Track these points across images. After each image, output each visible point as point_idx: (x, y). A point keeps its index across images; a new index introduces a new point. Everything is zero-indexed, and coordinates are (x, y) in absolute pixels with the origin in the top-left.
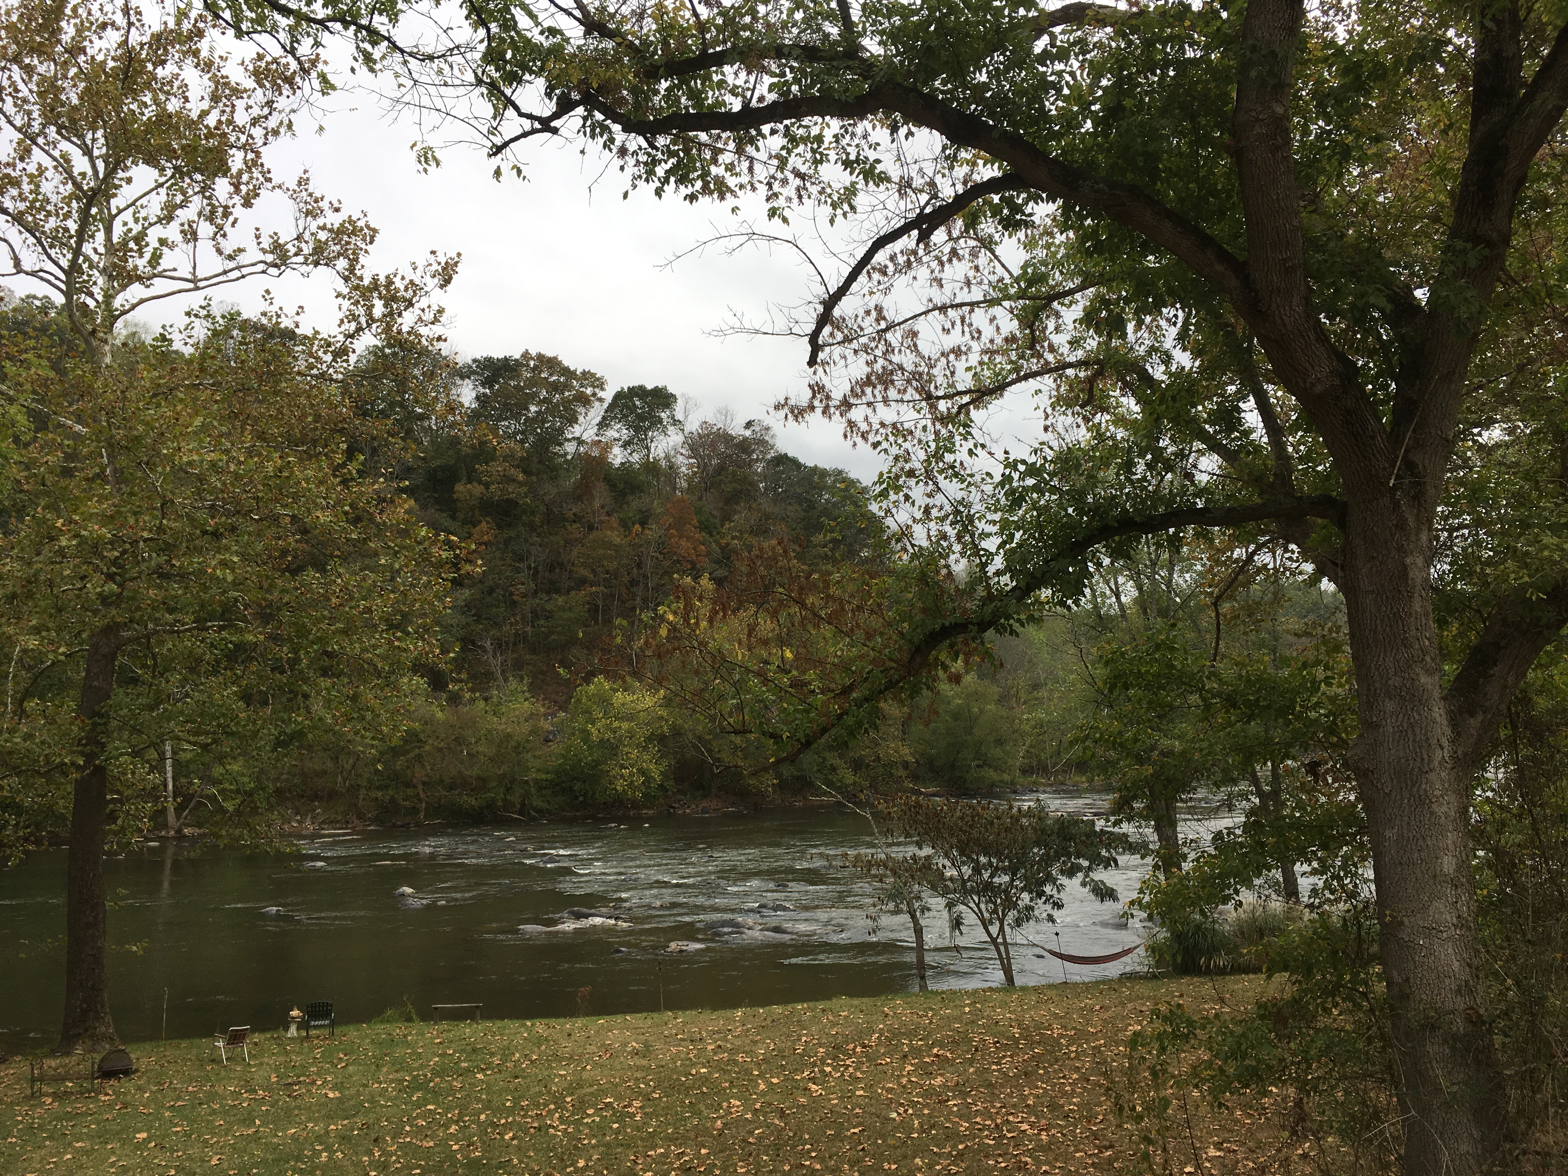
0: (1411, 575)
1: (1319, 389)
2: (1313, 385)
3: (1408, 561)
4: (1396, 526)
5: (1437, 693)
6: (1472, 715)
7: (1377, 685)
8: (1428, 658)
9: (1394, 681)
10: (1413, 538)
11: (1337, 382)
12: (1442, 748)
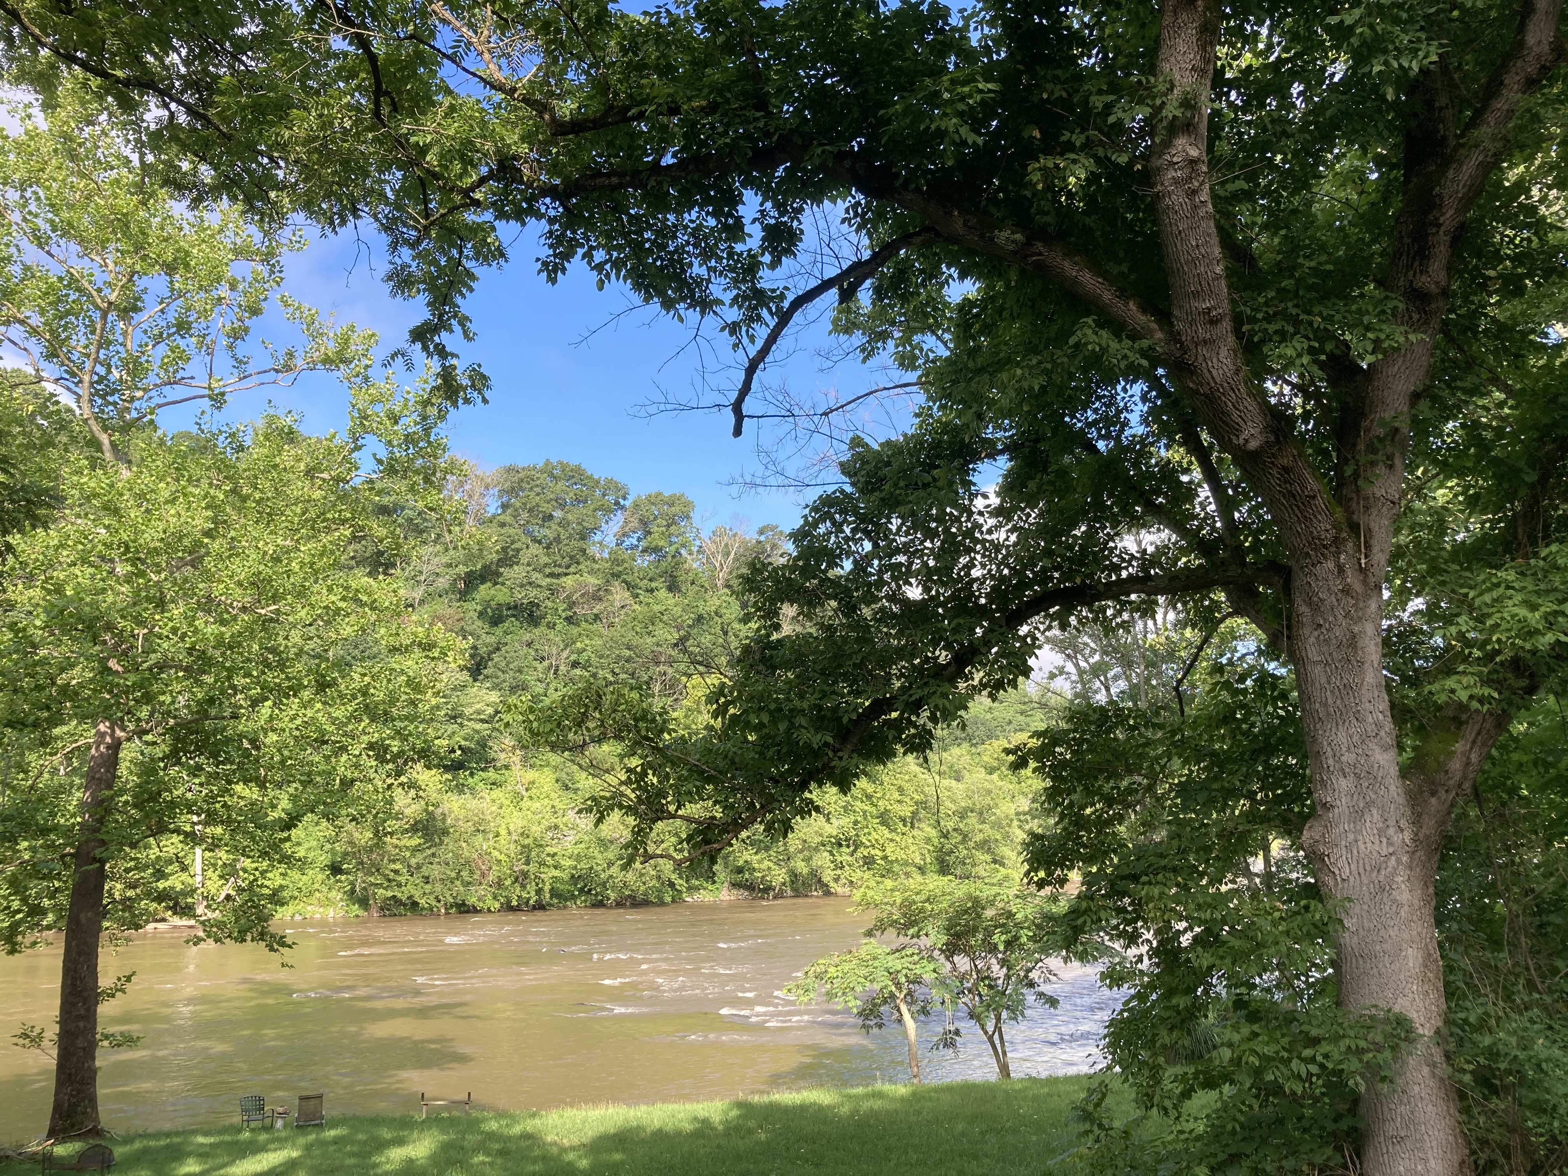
0: (1360, 644)
1: (1253, 445)
2: (1247, 441)
3: (1356, 629)
4: (1343, 591)
5: (1394, 771)
6: (1433, 793)
7: (1331, 762)
8: (1382, 733)
9: (1348, 758)
10: (1361, 605)
11: (1272, 438)
12: (1402, 830)
